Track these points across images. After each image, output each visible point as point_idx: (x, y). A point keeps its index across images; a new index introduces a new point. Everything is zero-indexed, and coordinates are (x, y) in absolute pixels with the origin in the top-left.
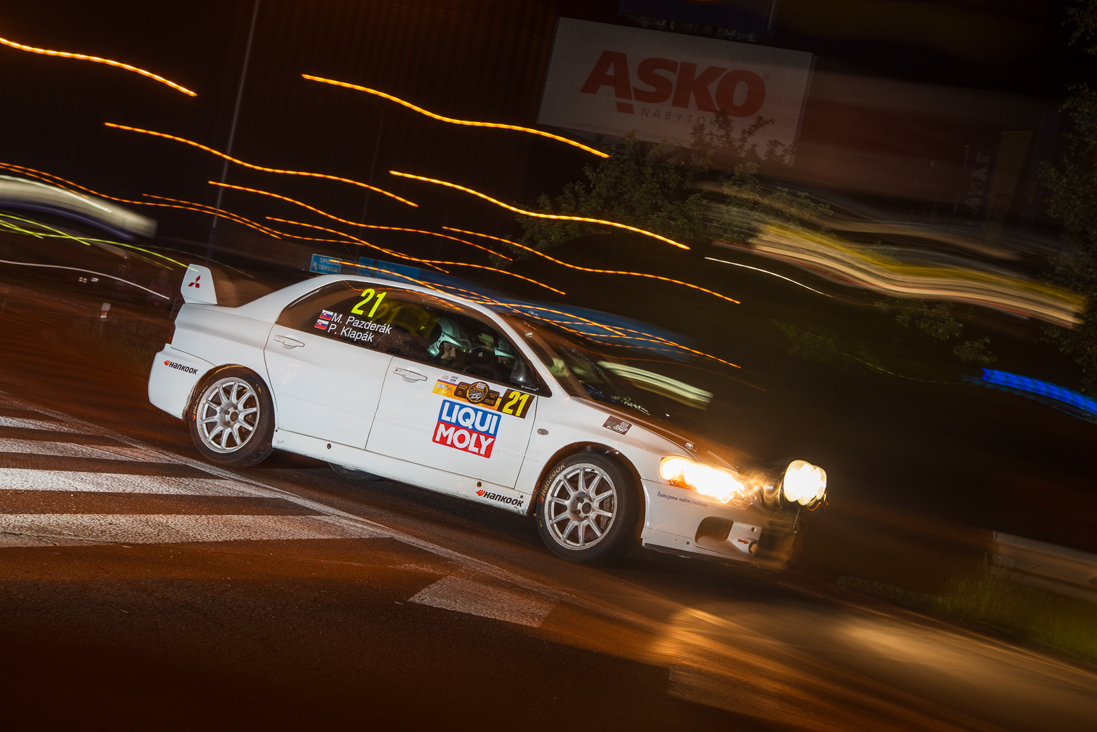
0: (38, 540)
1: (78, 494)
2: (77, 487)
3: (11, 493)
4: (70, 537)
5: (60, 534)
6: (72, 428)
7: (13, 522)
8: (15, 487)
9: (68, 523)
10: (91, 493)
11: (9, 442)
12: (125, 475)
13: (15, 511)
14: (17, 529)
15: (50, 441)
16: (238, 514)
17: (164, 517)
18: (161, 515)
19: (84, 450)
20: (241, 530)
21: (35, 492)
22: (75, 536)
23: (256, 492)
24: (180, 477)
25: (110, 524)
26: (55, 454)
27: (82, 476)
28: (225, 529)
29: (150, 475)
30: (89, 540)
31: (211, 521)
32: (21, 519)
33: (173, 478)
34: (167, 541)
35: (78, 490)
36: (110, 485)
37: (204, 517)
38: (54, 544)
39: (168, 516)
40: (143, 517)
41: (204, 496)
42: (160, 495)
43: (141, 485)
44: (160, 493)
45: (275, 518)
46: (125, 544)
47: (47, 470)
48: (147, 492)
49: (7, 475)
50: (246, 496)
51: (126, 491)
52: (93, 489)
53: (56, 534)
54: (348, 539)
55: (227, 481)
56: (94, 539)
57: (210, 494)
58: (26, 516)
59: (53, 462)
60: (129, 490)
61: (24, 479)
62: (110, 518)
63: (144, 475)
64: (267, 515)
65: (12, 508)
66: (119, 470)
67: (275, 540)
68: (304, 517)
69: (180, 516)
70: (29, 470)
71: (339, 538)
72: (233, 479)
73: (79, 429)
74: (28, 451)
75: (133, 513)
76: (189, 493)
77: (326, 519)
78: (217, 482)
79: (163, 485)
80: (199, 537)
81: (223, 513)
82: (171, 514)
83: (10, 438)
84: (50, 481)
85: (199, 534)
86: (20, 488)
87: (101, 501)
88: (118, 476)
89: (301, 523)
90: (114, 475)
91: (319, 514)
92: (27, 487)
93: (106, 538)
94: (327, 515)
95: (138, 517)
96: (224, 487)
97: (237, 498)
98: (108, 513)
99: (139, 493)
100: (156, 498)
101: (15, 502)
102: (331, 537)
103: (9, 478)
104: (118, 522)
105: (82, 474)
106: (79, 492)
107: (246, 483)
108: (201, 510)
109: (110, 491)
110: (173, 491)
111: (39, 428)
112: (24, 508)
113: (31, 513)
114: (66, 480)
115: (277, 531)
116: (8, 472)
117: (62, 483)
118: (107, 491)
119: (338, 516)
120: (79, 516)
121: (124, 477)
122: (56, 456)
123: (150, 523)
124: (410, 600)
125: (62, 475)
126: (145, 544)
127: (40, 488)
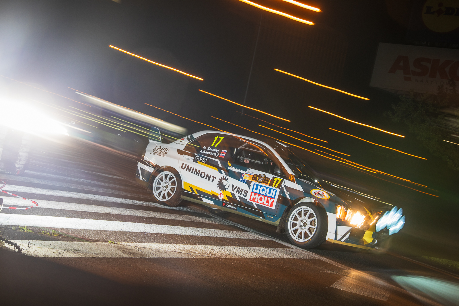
0: (187, 255)
1: (198, 237)
2: (197, 234)
3: (175, 236)
4: (198, 254)
5: (195, 253)
6: (192, 210)
7: (177, 247)
8: (176, 233)
9: (197, 248)
10: (202, 237)
12: (214, 229)
14: (179, 250)
15: (184, 215)
16: (258, 247)
17: (231, 247)
18: (229, 246)
19: (198, 219)
20: (260, 254)
21: (183, 236)
22: (200, 254)
23: (263, 238)
24: (234, 231)
25: (212, 250)
26: (187, 220)
28: (254, 253)
29: (222, 230)
31: (248, 249)
32: (180, 246)
33: (231, 231)
34: (233, 257)
36: (209, 234)
37: (245, 247)
38: (193, 257)
39: (232, 247)
40: (223, 247)
41: (244, 239)
43: (220, 234)
44: (228, 237)
45: (272, 249)
46: (218, 258)
47: (186, 227)
48: (223, 237)
49: (172, 228)
50: (260, 239)
52: (203, 235)
53: (193, 253)
54: (302, 259)
56: (206, 255)
57: (246, 238)
58: (182, 245)
59: (187, 223)
60: (216, 236)
61: (178, 230)
62: (211, 247)
63: (220, 230)
64: (269, 247)
65: (176, 242)
67: (274, 258)
68: (283, 249)
69: (236, 247)
70: (180, 227)
71: (298, 258)
72: (253, 232)
74: (178, 219)
75: (219, 245)
76: (238, 237)
77: (292, 250)
78: (248, 233)
79: (228, 234)
80: (245, 256)
81: (252, 246)
82: (233, 246)
84: (188, 231)
86: (178, 234)
87: (207, 240)
88: (211, 230)
89: (282, 251)
91: (289, 248)
92: (180, 233)
93: (211, 255)
95: (221, 246)
96: (251, 235)
97: (256, 240)
98: (210, 245)
100: (226, 239)
101: (177, 239)
102: (295, 258)
103: (173, 230)
104: (214, 249)
105: (198, 229)
106: (198, 236)
107: (259, 234)
108: (244, 245)
110: (232, 236)
111: (181, 210)
112: (180, 242)
114: (193, 231)
115: (274, 254)
116: (173, 227)
118: (208, 236)
119: (296, 249)
120: (200, 246)
123: (226, 250)
124: (331, 286)
125: (191, 229)
126: (225, 258)
127: (185, 234)
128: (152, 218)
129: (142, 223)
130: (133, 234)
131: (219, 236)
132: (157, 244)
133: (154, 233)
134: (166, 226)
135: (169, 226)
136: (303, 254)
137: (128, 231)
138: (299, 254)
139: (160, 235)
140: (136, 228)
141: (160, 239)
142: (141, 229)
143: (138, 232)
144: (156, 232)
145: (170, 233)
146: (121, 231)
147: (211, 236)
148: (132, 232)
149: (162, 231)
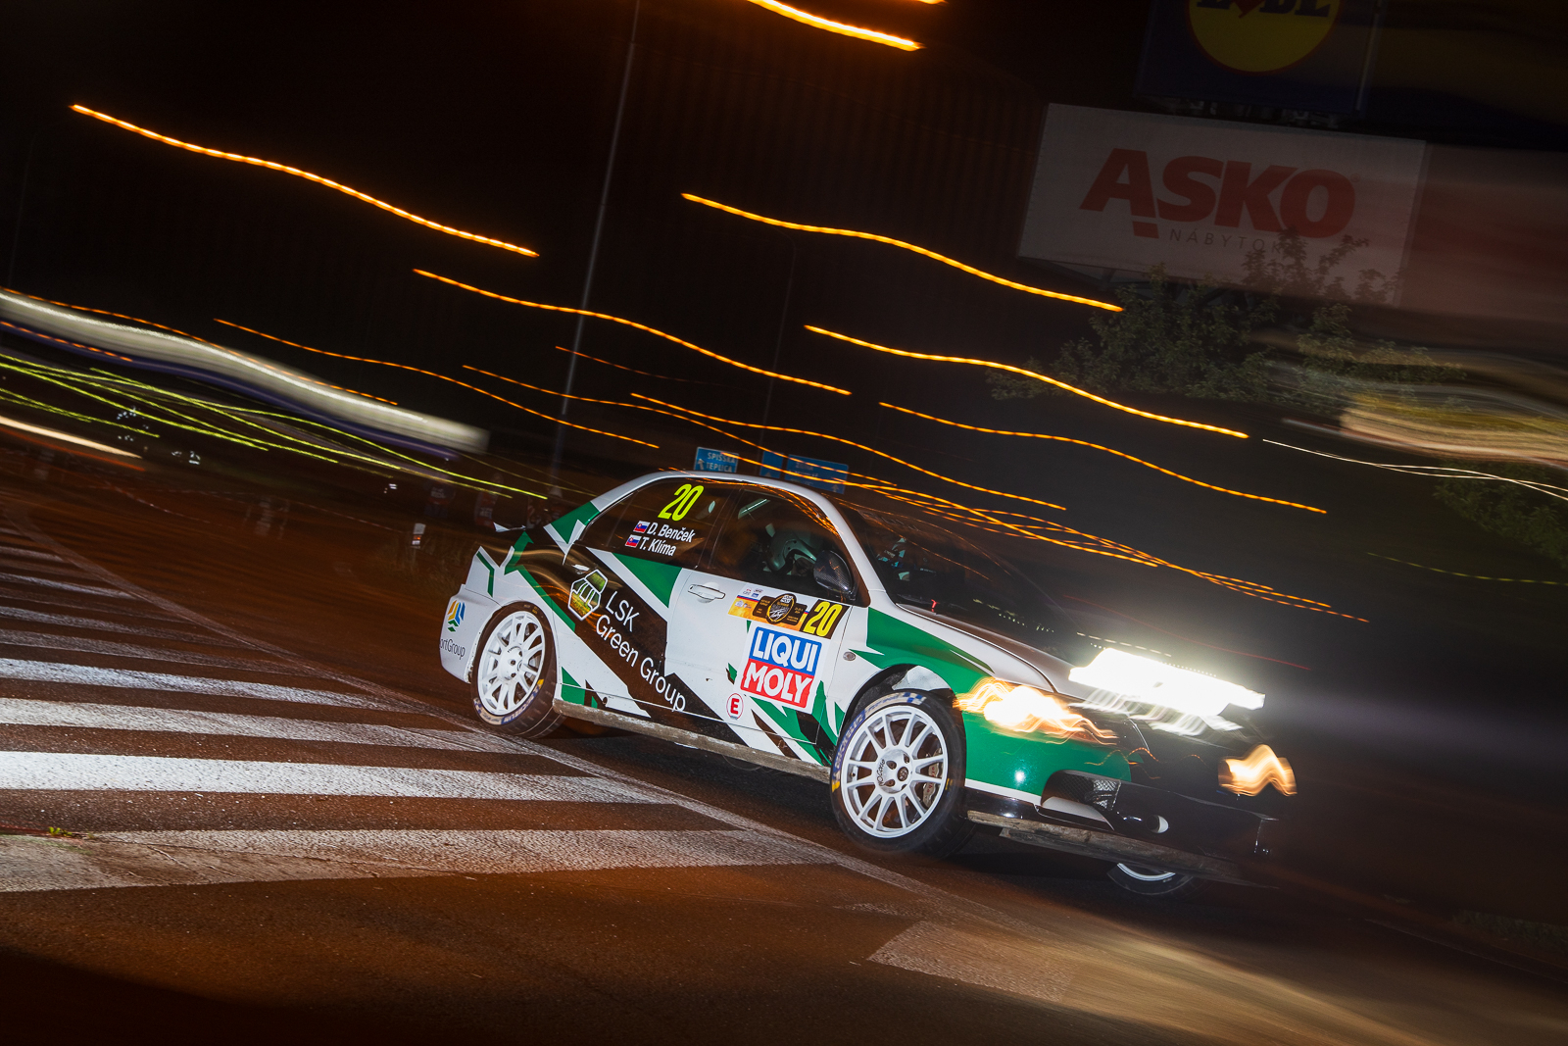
0: (351, 868)
1: (398, 801)
2: (397, 789)
3: (311, 800)
4: (394, 864)
5: (380, 860)
6: (384, 703)
7: (317, 842)
8: (315, 791)
9: (390, 843)
10: (416, 799)
11: (303, 725)
12: (459, 772)
13: (318, 825)
14: (323, 853)
15: (355, 722)
16: (618, 828)
17: (517, 834)
18: (513, 831)
19: (402, 736)
20: (623, 853)
21: (342, 798)
22: (401, 862)
23: (640, 795)
24: (534, 774)
25: (446, 844)
26: (364, 742)
27: (403, 774)
28: (602, 852)
29: (492, 772)
30: (420, 869)
31: (581, 839)
32: (327, 838)
33: (525, 776)
34: (524, 870)
35: (399, 794)
36: (440, 787)
37: (571, 833)
38: (374, 875)
39: (522, 833)
40: (490, 834)
41: (569, 802)
42: (508, 801)
43: (482, 786)
44: (509, 798)
45: (669, 834)
46: (468, 874)
47: (356, 765)
48: (491, 797)
49: (304, 773)
50: (626, 801)
51: (463, 796)
52: (419, 793)
53: (375, 860)
54: (773, 865)
55: (599, 780)
56: (423, 867)
57: (576, 798)
58: (333, 833)
59: (362, 753)
60: (466, 794)
61: (326, 780)
62: (445, 835)
63: (485, 772)
64: (658, 829)
65: (314, 822)
66: (450, 765)
67: (672, 867)
68: (708, 833)
69: (538, 832)
70: (332, 766)
71: (760, 863)
72: (606, 776)
73: (392, 704)
74: (329, 738)
75: (474, 829)
76: (548, 798)
77: (740, 835)
78: (585, 781)
79: (511, 786)
80: (567, 863)
81: (596, 828)
82: (527, 829)
83: (303, 719)
84: (361, 782)
85: (567, 860)
86: (323, 793)
87: (431, 810)
88: (450, 773)
89: (706, 842)
90: (445, 772)
91: (729, 827)
92: (330, 790)
93: (442, 866)
94: (740, 829)
95: (481, 833)
96: (594, 789)
97: (614, 804)
98: (442, 828)
99: (481, 799)
100: (504, 806)
101: (318, 812)
102: (749, 862)
103: (306, 778)
104: (456, 841)
105: (402, 771)
106: (400, 797)
107: (625, 782)
108: (567, 823)
109: (442, 796)
110: (526, 794)
111: (341, 704)
112: (330, 821)
113: (340, 829)
114: (381, 780)
115: (673, 854)
116: (305, 769)
117: (377, 784)
118: (437, 796)
119: (756, 830)
120: (403, 833)
121: (459, 774)
122: (366, 745)
123: (499, 843)
124: (870, 958)
125: (375, 772)
126: (495, 874)
127: (349, 792)
128: (229, 738)
129: (191, 757)
130: (148, 798)
131: (477, 796)
132: (239, 833)
133: (233, 794)
134: (281, 765)
135: (293, 764)
136: (778, 849)
137: (131, 789)
138: (765, 848)
139: (257, 799)
140: (164, 775)
141: (255, 813)
142: (181, 780)
143: (169, 790)
144: (240, 790)
145: (295, 792)
146: (105, 788)
147: (449, 795)
148: (147, 792)
149: (264, 785)
